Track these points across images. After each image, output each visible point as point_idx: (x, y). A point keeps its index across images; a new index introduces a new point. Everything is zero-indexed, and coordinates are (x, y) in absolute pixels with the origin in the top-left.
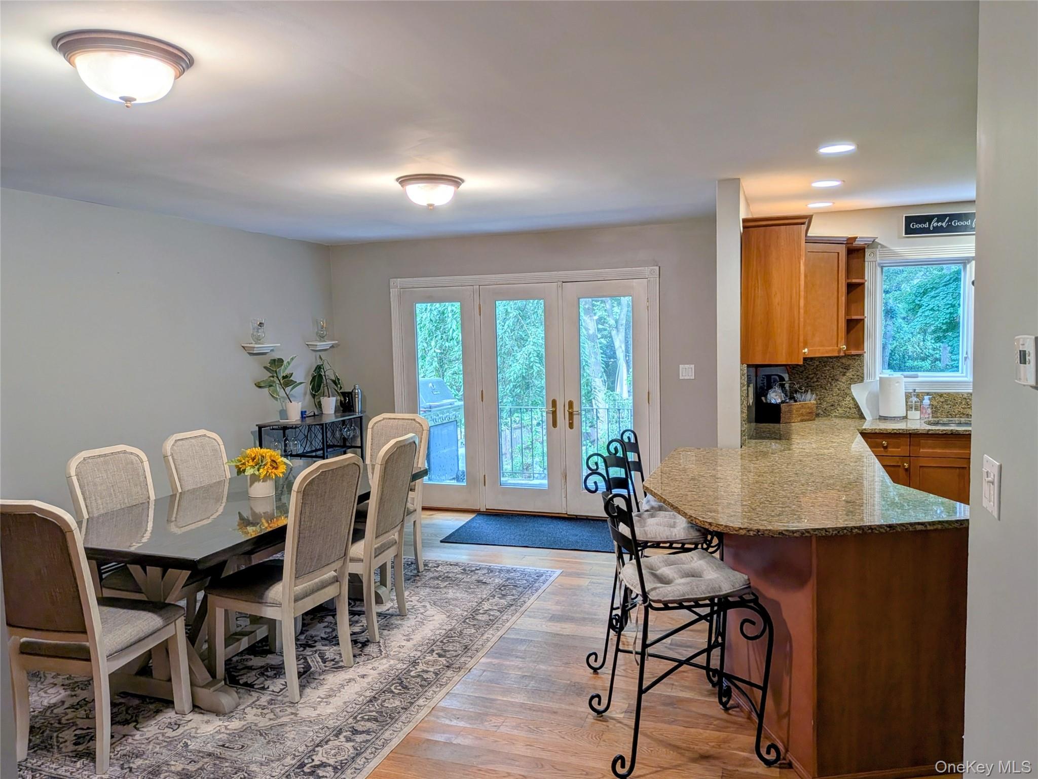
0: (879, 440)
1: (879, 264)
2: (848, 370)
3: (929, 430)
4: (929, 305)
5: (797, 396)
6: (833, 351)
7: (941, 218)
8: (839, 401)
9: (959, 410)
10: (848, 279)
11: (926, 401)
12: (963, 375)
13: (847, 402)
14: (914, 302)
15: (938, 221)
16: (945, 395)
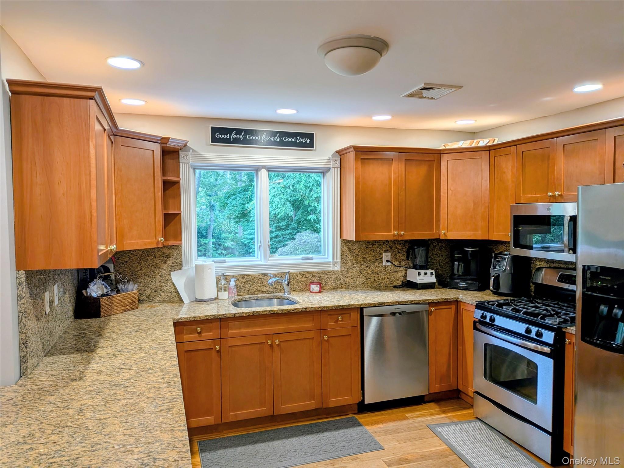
0: (194, 327)
1: (192, 166)
2: (168, 258)
3: (236, 313)
4: (231, 203)
5: (120, 286)
6: (152, 243)
7: (239, 131)
8: (161, 287)
9: (256, 288)
10: (163, 176)
11: (233, 283)
12: (258, 259)
13: (168, 287)
14: (224, 202)
15: (236, 134)
16: (246, 277)
